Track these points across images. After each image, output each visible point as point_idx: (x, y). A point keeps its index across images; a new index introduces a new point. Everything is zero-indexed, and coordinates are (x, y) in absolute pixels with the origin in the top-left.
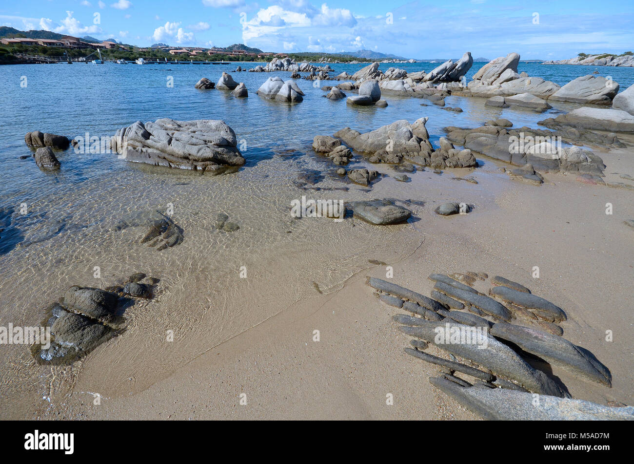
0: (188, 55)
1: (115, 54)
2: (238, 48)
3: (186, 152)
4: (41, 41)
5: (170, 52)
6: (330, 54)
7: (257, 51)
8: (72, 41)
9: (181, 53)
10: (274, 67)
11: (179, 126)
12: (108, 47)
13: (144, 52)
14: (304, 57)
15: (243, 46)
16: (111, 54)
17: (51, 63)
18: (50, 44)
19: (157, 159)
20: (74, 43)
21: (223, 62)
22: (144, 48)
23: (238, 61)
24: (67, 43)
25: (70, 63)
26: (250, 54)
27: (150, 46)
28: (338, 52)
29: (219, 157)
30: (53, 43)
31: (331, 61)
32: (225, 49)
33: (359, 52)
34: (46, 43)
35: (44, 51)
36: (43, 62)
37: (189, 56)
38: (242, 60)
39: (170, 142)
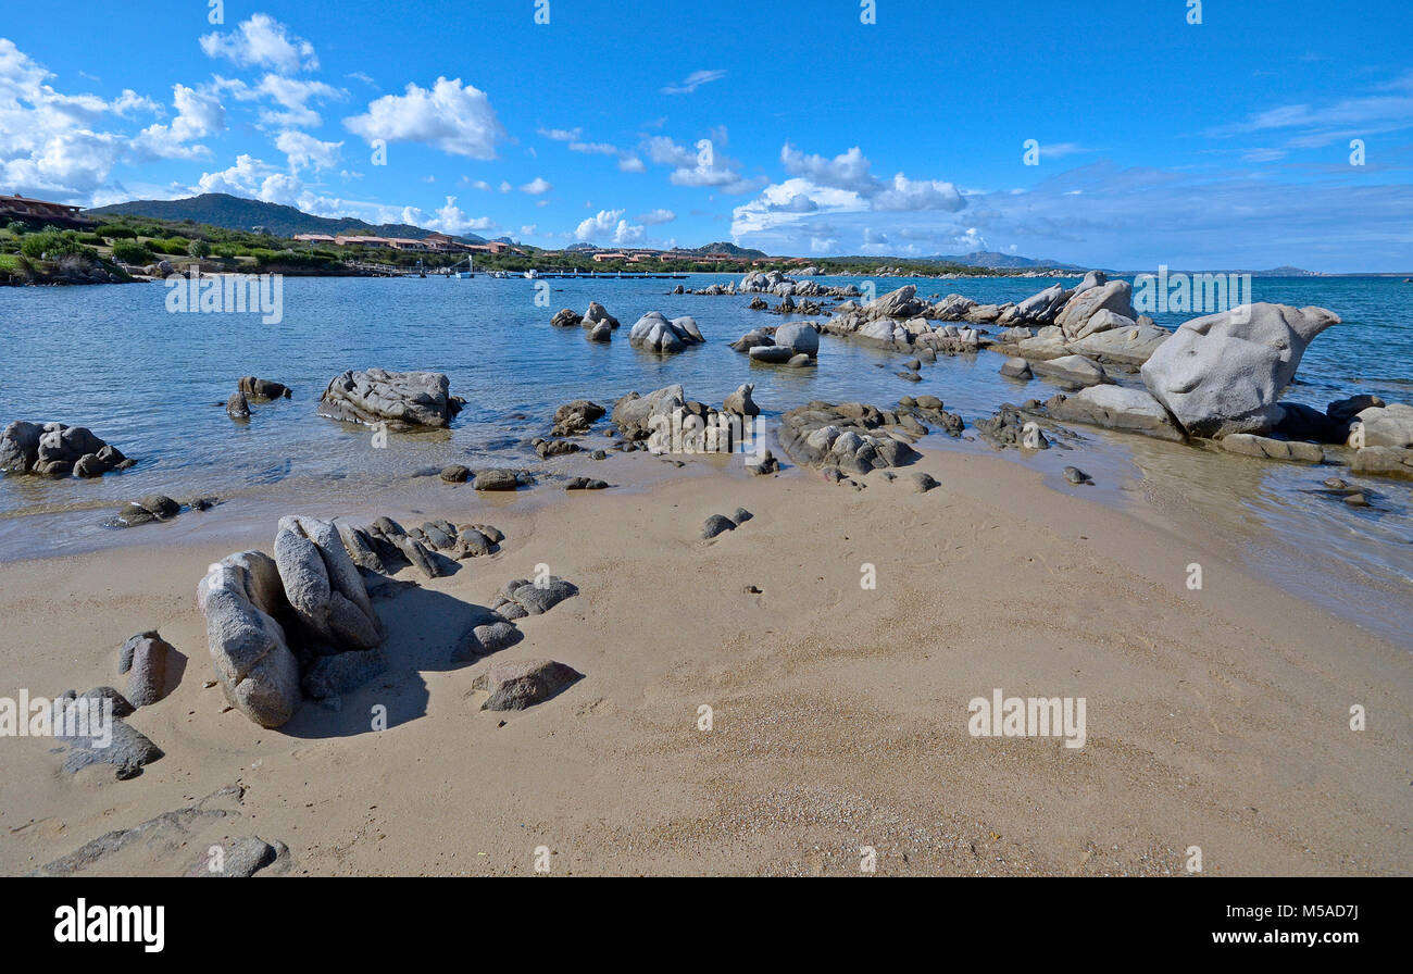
0: (623, 262)
1: (501, 263)
2: (721, 249)
3: (377, 406)
4: (393, 242)
5: (595, 257)
6: (906, 260)
7: (755, 253)
8: (440, 242)
9: (612, 258)
10: (749, 286)
11: (388, 377)
12: (495, 250)
13: (550, 258)
14: (847, 266)
15: (730, 247)
16: (495, 262)
17: (395, 275)
18: (407, 245)
19: (346, 414)
20: (443, 245)
21: (675, 274)
22: (553, 252)
23: (713, 271)
24: (432, 244)
25: (423, 276)
26: (739, 259)
27: (565, 247)
28: (925, 256)
29: (411, 415)
30: (411, 245)
31: (901, 273)
32: (695, 250)
33: (973, 255)
34: (401, 245)
35: (394, 256)
36: (383, 274)
37: (624, 264)
38: (721, 270)
39: (366, 396)
